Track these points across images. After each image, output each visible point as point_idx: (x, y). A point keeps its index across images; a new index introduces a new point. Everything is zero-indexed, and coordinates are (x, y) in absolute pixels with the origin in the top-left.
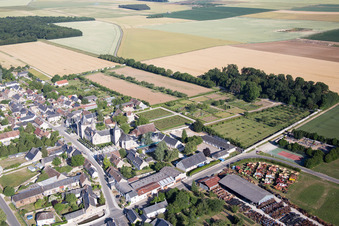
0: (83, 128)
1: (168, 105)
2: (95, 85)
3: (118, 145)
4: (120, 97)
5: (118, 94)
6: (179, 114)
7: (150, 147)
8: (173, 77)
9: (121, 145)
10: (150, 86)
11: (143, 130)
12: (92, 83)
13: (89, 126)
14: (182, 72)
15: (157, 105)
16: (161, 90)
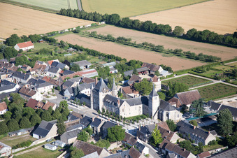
0: (102, 96)
1: (198, 71)
2: (76, 48)
3: (156, 117)
4: (122, 63)
5: (117, 59)
6: (220, 82)
7: (203, 120)
8: (185, 37)
9: (160, 118)
10: (157, 49)
11: (185, 99)
12: (70, 46)
13: (110, 93)
14: (199, 29)
15: (182, 72)
16: (176, 53)
